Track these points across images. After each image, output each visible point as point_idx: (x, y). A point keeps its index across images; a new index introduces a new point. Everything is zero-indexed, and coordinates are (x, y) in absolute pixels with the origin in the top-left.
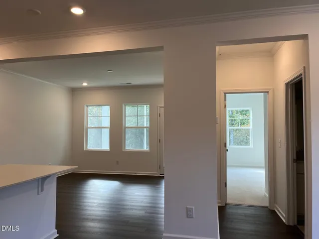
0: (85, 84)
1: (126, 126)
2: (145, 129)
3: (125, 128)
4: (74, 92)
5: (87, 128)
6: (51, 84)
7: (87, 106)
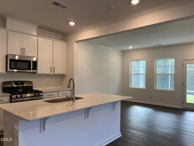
0: (131, 48)
1: (157, 73)
2: (170, 75)
3: (156, 74)
4: (124, 53)
5: (131, 74)
6: (111, 49)
7: (131, 61)
